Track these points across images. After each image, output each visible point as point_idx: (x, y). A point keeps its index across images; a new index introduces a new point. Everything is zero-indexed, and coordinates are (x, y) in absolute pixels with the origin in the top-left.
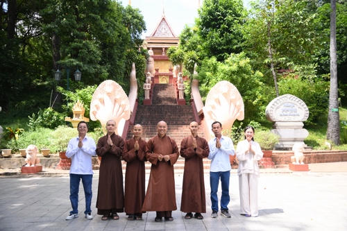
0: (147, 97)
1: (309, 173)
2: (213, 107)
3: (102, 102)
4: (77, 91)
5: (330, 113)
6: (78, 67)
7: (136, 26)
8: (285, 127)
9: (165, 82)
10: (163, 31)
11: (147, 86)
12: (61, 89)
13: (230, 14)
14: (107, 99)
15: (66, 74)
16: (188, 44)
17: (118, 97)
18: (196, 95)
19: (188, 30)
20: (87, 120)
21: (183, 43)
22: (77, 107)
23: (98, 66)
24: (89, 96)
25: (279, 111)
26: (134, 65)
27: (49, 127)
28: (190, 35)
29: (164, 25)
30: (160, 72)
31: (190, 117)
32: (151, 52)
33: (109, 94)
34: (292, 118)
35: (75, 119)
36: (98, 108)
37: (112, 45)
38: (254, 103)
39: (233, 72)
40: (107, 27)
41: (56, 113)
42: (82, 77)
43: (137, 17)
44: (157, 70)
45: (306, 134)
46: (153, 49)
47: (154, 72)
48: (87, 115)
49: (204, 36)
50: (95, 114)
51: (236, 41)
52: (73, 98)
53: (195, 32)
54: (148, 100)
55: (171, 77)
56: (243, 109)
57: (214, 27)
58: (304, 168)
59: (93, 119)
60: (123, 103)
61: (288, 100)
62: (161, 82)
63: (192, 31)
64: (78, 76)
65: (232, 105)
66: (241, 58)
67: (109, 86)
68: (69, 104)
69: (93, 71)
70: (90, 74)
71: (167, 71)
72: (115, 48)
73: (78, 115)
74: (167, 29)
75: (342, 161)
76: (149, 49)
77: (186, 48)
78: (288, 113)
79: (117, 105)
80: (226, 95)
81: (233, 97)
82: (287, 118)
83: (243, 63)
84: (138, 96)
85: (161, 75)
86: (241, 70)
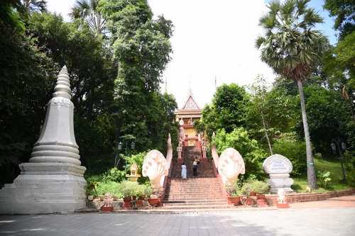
0: (180, 157)
1: (289, 209)
2: (224, 166)
3: (150, 164)
4: (133, 156)
5: (308, 166)
6: (133, 140)
7: (170, 106)
8: (276, 178)
9: (192, 145)
10: (191, 105)
11: (180, 149)
12: (122, 155)
13: (236, 97)
14: (153, 162)
15: (125, 144)
16: (208, 117)
17: (160, 161)
18: (214, 155)
19: (208, 107)
20: (139, 176)
21: (204, 116)
22: (134, 168)
23: (146, 139)
24: (141, 159)
25: (272, 166)
26: (170, 135)
27: (115, 181)
28: (209, 111)
29: (191, 101)
30: (189, 137)
31: (211, 171)
32: (181, 123)
33: (154, 159)
34: (281, 171)
35: (132, 175)
36: (147, 168)
37: (154, 123)
38: (253, 161)
39: (236, 141)
40: (152, 112)
41: (119, 171)
42: (136, 147)
43: (171, 100)
44: (187, 136)
45: (292, 181)
46: (184, 119)
47: (185, 137)
48: (140, 172)
49: (218, 112)
50: (145, 172)
51: (241, 116)
52: (130, 161)
53: (213, 108)
54: (180, 159)
55: (197, 140)
56: (244, 166)
57: (225, 106)
58: (286, 206)
59: (144, 175)
60: (163, 164)
61: (277, 158)
62: (190, 145)
63: (210, 108)
64: (133, 146)
65: (237, 164)
66: (241, 131)
67: (154, 154)
68: (128, 165)
69: (142, 142)
70: (141, 144)
71: (194, 137)
72: (157, 124)
73: (134, 173)
74: (193, 103)
75: (318, 200)
76: (180, 119)
77: (206, 121)
78: (278, 167)
79: (160, 166)
80: (231, 157)
81: (236, 159)
82: (277, 171)
83: (242, 135)
84: (174, 157)
85: (190, 140)
86: (242, 139)
